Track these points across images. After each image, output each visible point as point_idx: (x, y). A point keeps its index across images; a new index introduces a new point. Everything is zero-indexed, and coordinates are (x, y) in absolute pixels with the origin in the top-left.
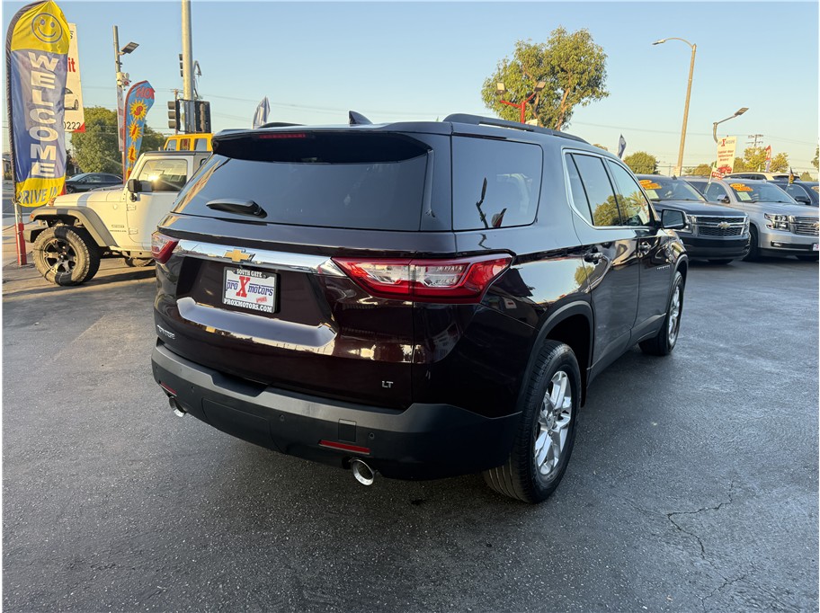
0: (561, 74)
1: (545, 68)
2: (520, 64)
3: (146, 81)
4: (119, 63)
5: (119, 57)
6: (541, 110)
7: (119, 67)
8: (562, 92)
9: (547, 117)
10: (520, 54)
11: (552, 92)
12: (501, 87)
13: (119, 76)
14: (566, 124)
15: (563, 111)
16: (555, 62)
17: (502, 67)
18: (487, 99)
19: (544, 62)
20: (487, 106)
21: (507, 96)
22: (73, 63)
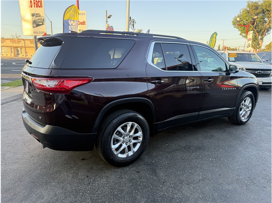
0: (267, 12)
1: (260, 10)
2: (248, 9)
3: (112, 26)
4: (107, 21)
5: (107, 19)
6: (257, 27)
7: (107, 23)
8: (268, 19)
9: (260, 30)
10: (249, 6)
11: (262, 20)
12: (238, 19)
13: (106, 25)
14: (269, 32)
15: (267, 27)
16: (264, 8)
17: (241, 11)
18: (234, 24)
19: (259, 8)
20: (234, 27)
21: (242, 23)
22: (85, 22)
